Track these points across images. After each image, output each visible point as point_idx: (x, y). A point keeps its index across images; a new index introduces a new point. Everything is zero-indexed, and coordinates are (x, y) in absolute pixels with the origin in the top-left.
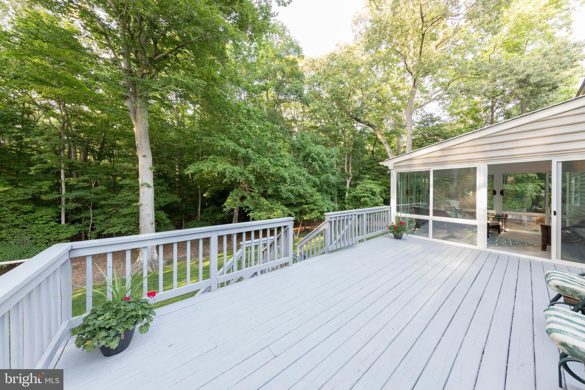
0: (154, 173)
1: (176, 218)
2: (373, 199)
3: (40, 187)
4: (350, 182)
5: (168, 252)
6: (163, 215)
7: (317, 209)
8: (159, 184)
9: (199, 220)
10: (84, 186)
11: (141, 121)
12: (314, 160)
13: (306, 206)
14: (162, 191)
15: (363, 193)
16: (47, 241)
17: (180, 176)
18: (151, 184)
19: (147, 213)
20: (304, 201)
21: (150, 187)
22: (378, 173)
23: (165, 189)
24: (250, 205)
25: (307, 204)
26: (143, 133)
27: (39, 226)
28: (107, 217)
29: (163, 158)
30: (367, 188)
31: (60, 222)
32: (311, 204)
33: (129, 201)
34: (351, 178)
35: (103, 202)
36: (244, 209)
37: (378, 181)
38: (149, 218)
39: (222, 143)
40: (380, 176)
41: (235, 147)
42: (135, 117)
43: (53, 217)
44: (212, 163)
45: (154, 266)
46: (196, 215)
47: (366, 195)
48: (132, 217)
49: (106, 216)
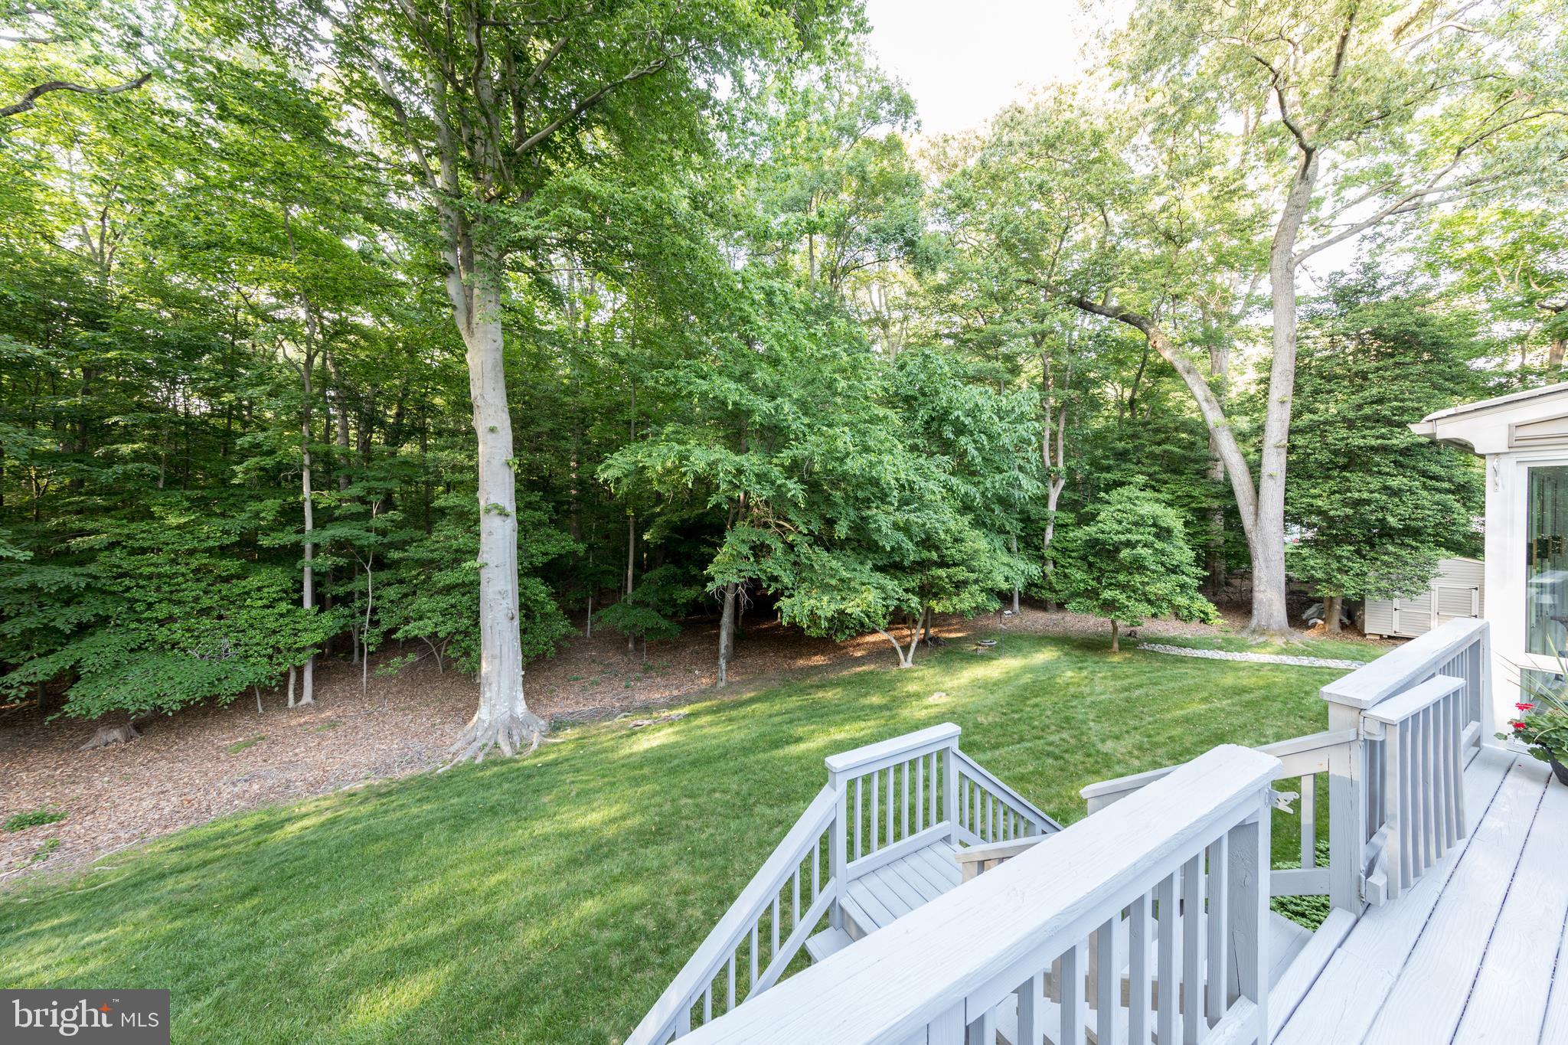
0: (517, 475)
1: (573, 595)
2: (1163, 552)
3: (257, 515)
4: (1061, 496)
5: (552, 691)
6: (540, 590)
7: (976, 581)
8: (529, 505)
9: (630, 602)
10: (354, 510)
11: (485, 332)
12: (960, 430)
13: (942, 572)
14: (538, 525)
15: (1129, 531)
16: (270, 651)
17: (581, 482)
18: (510, 507)
19: (499, 588)
20: (934, 556)
21: (507, 515)
22: (1157, 468)
23: (545, 518)
24: (782, 573)
25: (943, 564)
26: (488, 367)
27: (254, 613)
28: (405, 591)
29: (539, 435)
30: (1142, 517)
31: (299, 603)
32: (955, 565)
33: (456, 551)
34: (1062, 483)
35: (395, 555)
36: (765, 585)
37: (1158, 491)
38: (504, 602)
39: (704, 385)
40: (1164, 476)
41: (741, 395)
42: (469, 323)
43: (285, 591)
44: (677, 447)
45: (516, 738)
46: (622, 589)
47: (1140, 537)
48: (463, 595)
49: (405, 589)
